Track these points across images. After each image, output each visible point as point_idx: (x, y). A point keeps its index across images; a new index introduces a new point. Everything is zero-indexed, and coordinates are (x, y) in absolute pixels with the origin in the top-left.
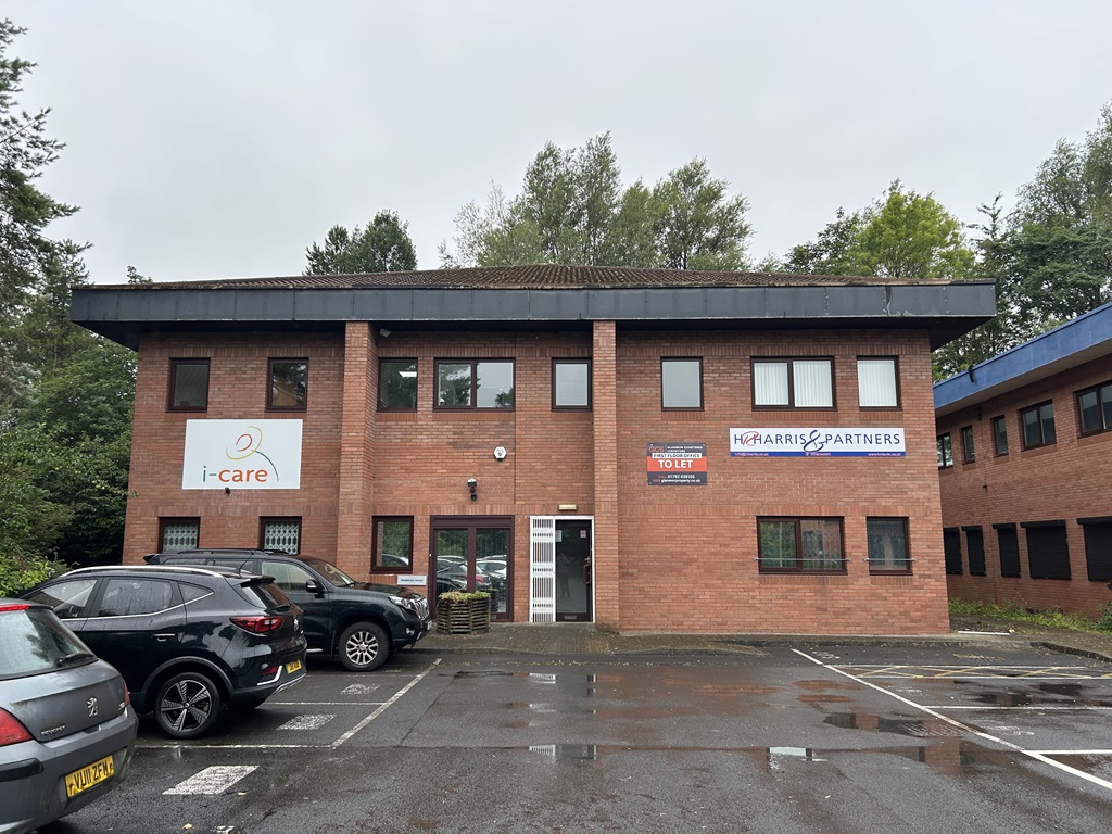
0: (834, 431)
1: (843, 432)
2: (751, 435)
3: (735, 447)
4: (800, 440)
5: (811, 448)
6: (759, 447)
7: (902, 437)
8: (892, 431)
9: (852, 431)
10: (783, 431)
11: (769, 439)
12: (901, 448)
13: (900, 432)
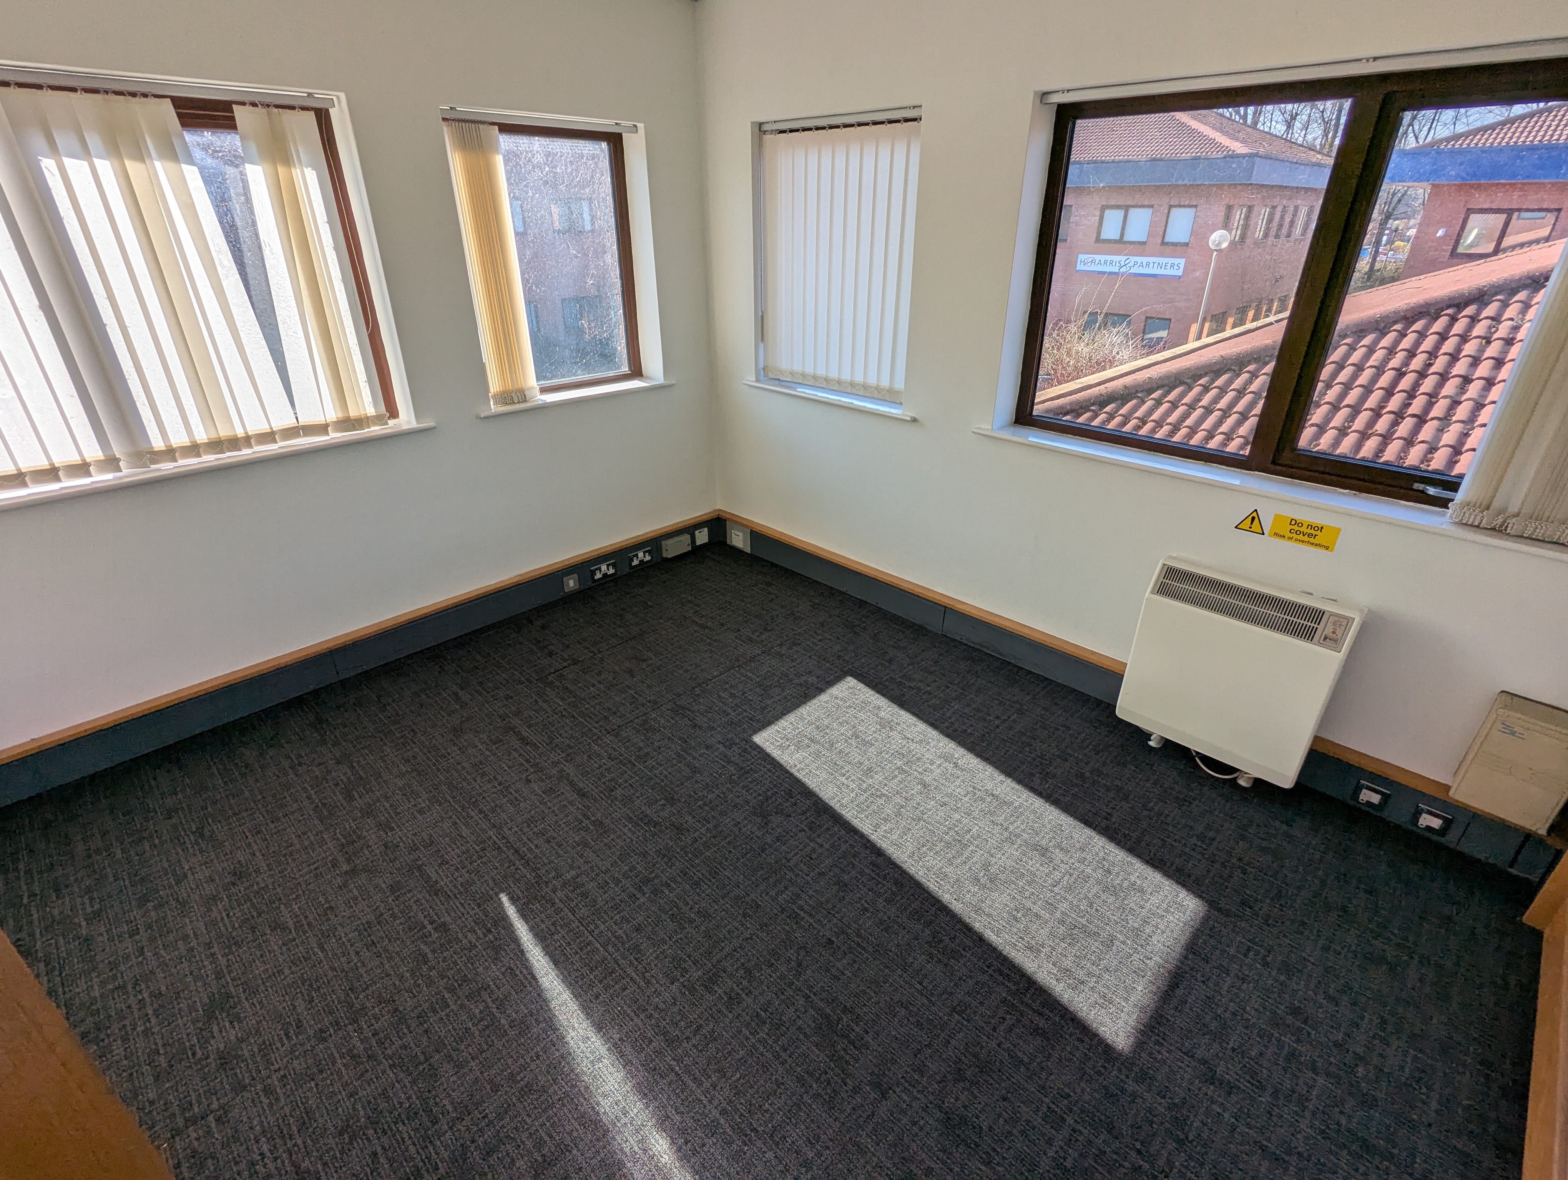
0: (1139, 259)
1: (1145, 260)
2: (1090, 260)
3: (1080, 267)
4: (1118, 264)
5: (1123, 270)
6: (1093, 268)
7: (1182, 266)
8: (1176, 261)
9: (1151, 259)
10: (1109, 258)
11: (1100, 263)
12: (1180, 273)
13: (1182, 261)
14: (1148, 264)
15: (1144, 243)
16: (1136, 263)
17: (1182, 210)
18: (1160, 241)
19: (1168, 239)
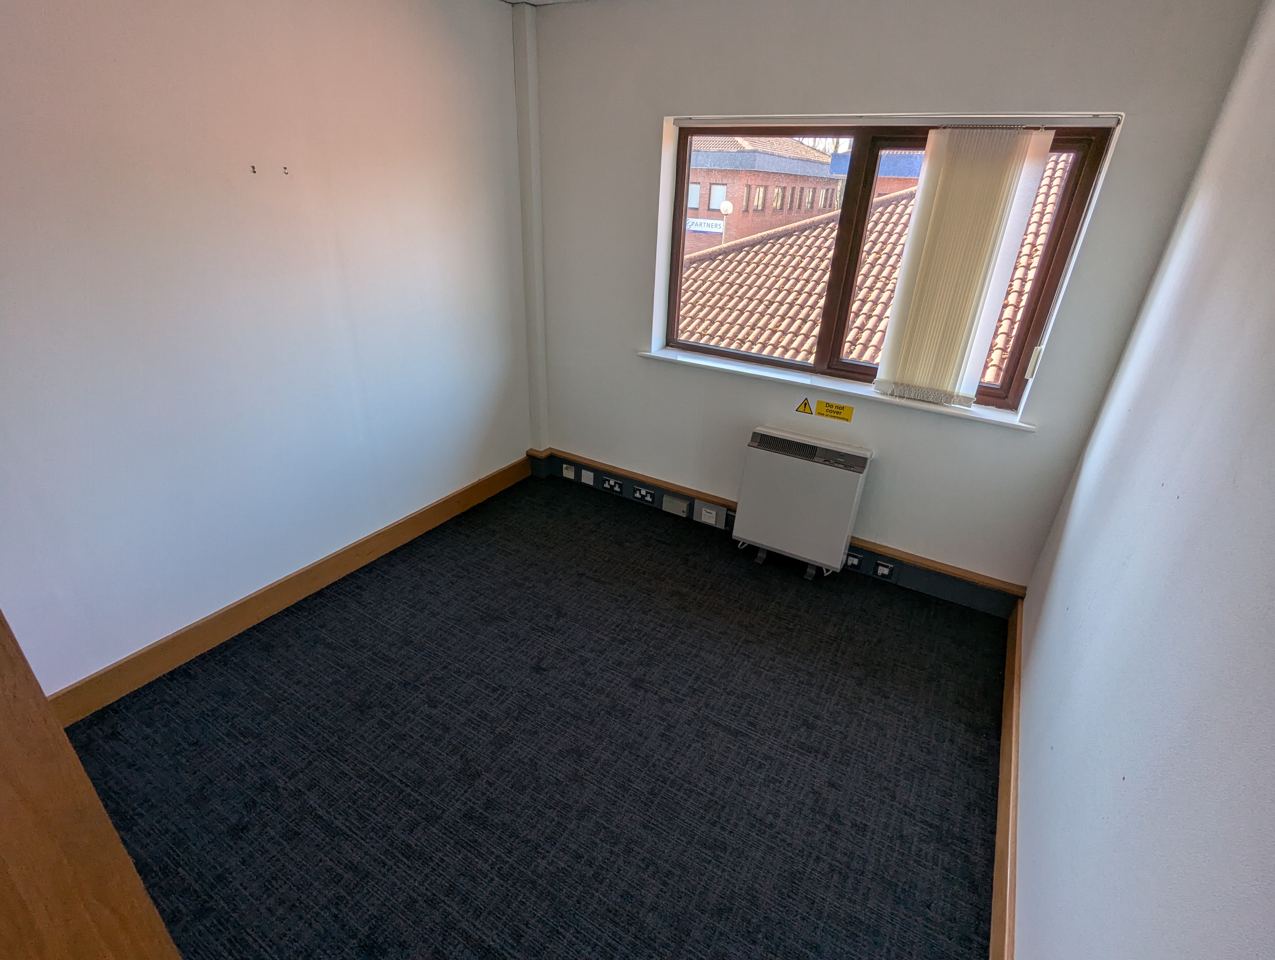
0: (695, 220)
1: (699, 221)
8: (718, 222)
9: (702, 221)
12: (721, 231)
13: (722, 223)
14: (701, 224)
15: (697, 209)
16: (693, 223)
17: (719, 187)
18: (707, 208)
19: (711, 207)
